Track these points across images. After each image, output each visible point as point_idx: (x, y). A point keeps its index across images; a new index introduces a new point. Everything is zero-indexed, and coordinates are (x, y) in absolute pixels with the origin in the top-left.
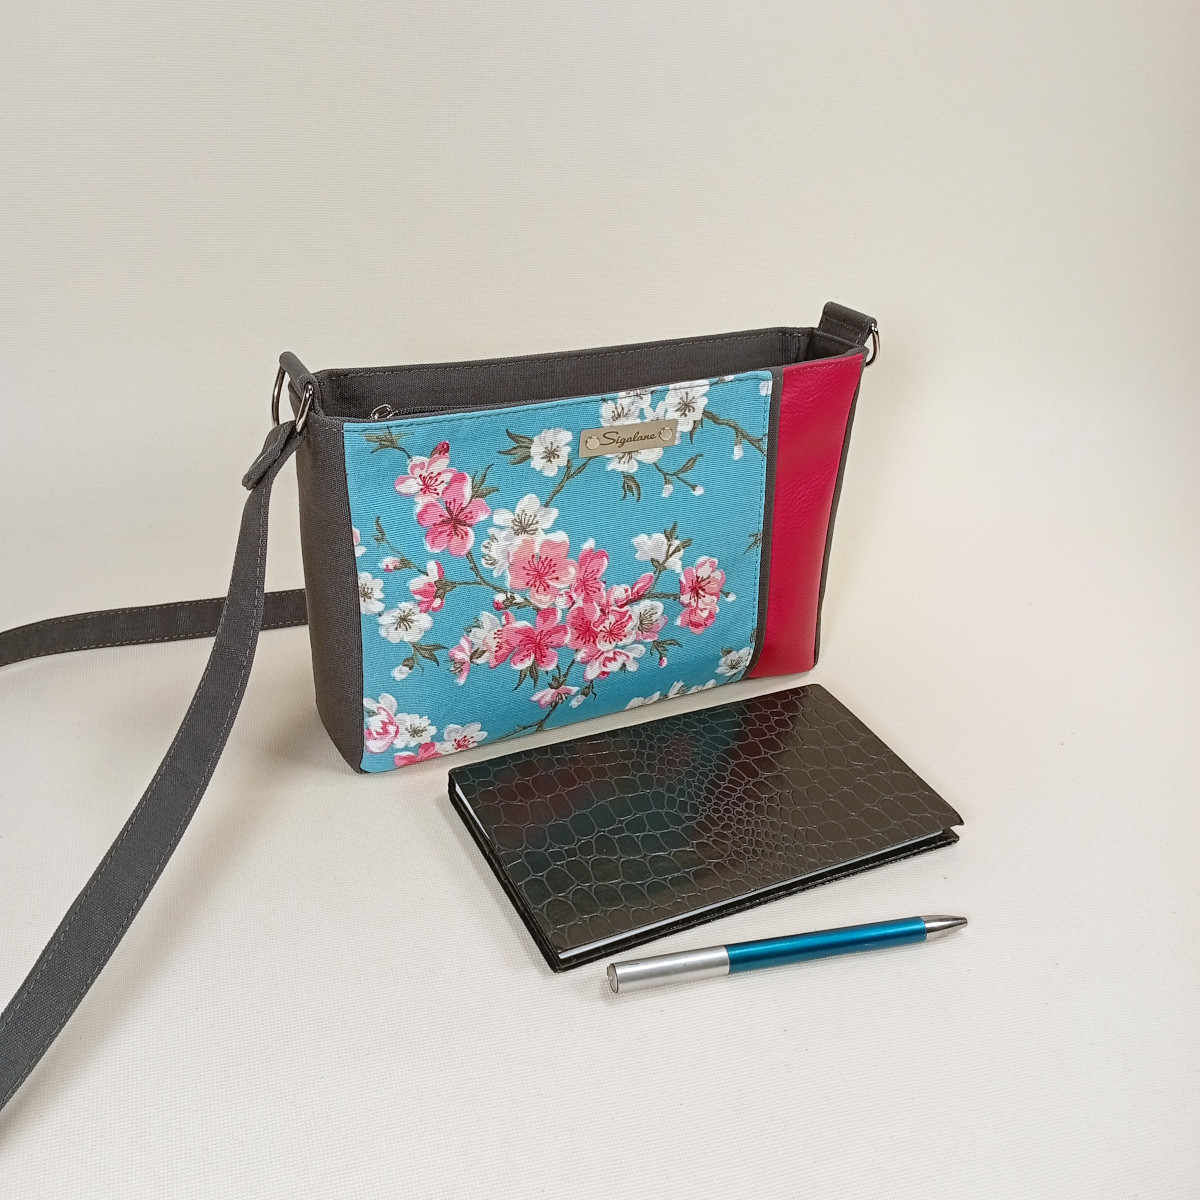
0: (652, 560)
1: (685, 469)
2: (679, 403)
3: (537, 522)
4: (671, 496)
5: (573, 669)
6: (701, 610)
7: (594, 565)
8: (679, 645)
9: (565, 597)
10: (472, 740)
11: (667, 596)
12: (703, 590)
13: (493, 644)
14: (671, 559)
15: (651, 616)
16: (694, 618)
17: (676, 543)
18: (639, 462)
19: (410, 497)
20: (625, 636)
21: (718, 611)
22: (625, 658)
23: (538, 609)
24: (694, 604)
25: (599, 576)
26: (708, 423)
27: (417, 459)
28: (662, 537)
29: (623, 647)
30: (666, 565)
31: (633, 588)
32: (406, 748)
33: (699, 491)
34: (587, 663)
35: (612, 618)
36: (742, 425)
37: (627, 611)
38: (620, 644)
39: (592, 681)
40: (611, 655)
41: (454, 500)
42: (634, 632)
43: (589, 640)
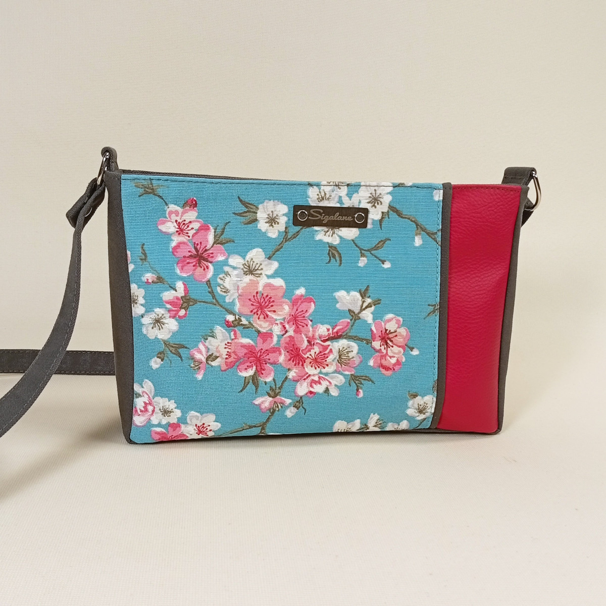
0: (349, 310)
1: (376, 248)
2: (370, 197)
3: (262, 269)
4: (366, 266)
5: (286, 384)
6: (391, 357)
7: (303, 307)
8: (373, 382)
9: (280, 326)
10: (209, 428)
11: (361, 340)
12: (391, 341)
13: (224, 352)
14: (364, 312)
15: (348, 352)
16: (384, 363)
17: (368, 301)
18: (340, 237)
19: (168, 235)
20: (327, 365)
21: (404, 360)
22: (328, 383)
23: (259, 332)
24: (384, 351)
25: (307, 315)
26: (393, 215)
27: (173, 207)
28: (358, 295)
29: (326, 374)
30: (360, 315)
31: (333, 329)
32: (159, 425)
33: (387, 265)
34: (297, 381)
35: (316, 349)
36: (421, 221)
37: (329, 346)
38: (324, 371)
39: (301, 398)
40: (316, 378)
41: (201, 243)
42: (334, 363)
43: (299, 363)
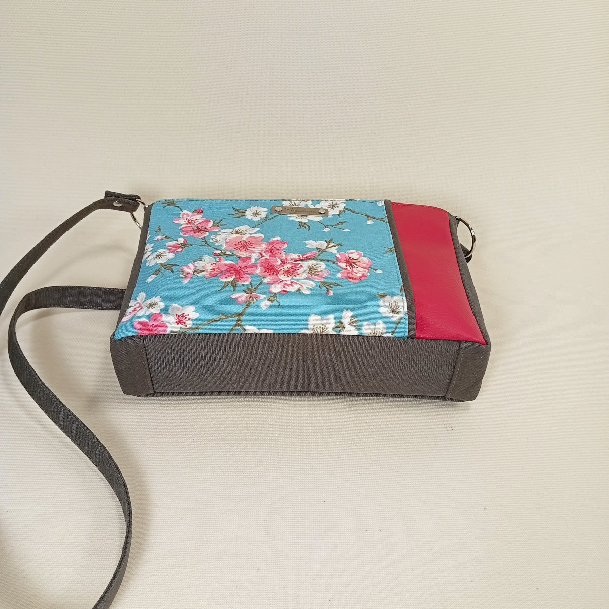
0: (317, 248)
1: (337, 225)
2: (329, 205)
3: (246, 232)
4: (329, 232)
5: (261, 286)
6: (357, 273)
7: (278, 245)
8: (342, 287)
9: (258, 254)
10: (188, 317)
11: (328, 261)
12: (356, 264)
13: (209, 269)
14: (330, 249)
15: (317, 268)
16: (350, 275)
17: (333, 244)
18: (308, 220)
19: (179, 224)
20: (299, 274)
21: (369, 274)
22: (300, 286)
23: (240, 258)
24: (350, 270)
25: (281, 249)
26: (348, 212)
27: (185, 211)
28: (324, 242)
29: (298, 280)
30: (326, 250)
31: (303, 256)
32: (143, 316)
33: (347, 231)
34: (272, 284)
35: (289, 266)
36: (370, 214)
37: (299, 264)
38: (295, 278)
39: (275, 294)
40: (289, 282)
41: (202, 226)
42: (305, 274)
43: (273, 274)
